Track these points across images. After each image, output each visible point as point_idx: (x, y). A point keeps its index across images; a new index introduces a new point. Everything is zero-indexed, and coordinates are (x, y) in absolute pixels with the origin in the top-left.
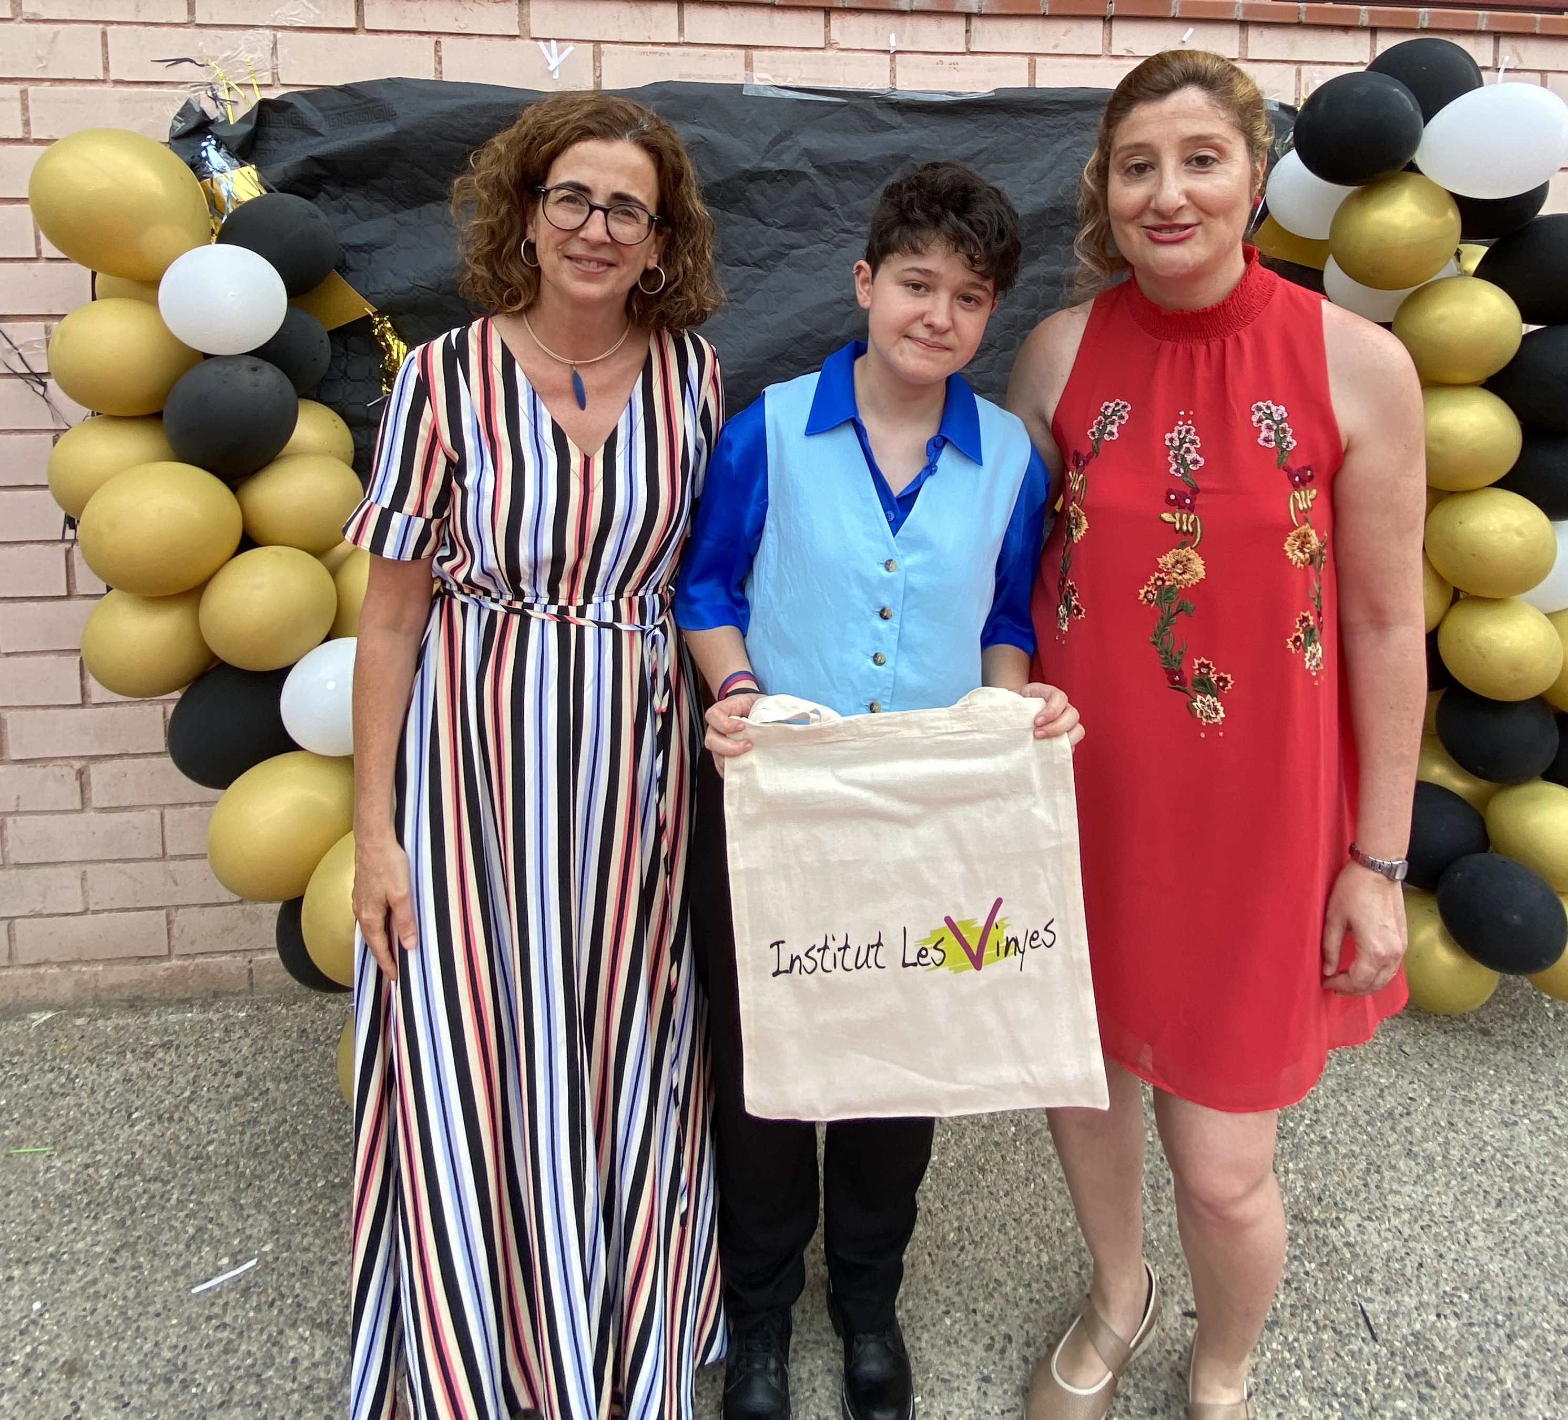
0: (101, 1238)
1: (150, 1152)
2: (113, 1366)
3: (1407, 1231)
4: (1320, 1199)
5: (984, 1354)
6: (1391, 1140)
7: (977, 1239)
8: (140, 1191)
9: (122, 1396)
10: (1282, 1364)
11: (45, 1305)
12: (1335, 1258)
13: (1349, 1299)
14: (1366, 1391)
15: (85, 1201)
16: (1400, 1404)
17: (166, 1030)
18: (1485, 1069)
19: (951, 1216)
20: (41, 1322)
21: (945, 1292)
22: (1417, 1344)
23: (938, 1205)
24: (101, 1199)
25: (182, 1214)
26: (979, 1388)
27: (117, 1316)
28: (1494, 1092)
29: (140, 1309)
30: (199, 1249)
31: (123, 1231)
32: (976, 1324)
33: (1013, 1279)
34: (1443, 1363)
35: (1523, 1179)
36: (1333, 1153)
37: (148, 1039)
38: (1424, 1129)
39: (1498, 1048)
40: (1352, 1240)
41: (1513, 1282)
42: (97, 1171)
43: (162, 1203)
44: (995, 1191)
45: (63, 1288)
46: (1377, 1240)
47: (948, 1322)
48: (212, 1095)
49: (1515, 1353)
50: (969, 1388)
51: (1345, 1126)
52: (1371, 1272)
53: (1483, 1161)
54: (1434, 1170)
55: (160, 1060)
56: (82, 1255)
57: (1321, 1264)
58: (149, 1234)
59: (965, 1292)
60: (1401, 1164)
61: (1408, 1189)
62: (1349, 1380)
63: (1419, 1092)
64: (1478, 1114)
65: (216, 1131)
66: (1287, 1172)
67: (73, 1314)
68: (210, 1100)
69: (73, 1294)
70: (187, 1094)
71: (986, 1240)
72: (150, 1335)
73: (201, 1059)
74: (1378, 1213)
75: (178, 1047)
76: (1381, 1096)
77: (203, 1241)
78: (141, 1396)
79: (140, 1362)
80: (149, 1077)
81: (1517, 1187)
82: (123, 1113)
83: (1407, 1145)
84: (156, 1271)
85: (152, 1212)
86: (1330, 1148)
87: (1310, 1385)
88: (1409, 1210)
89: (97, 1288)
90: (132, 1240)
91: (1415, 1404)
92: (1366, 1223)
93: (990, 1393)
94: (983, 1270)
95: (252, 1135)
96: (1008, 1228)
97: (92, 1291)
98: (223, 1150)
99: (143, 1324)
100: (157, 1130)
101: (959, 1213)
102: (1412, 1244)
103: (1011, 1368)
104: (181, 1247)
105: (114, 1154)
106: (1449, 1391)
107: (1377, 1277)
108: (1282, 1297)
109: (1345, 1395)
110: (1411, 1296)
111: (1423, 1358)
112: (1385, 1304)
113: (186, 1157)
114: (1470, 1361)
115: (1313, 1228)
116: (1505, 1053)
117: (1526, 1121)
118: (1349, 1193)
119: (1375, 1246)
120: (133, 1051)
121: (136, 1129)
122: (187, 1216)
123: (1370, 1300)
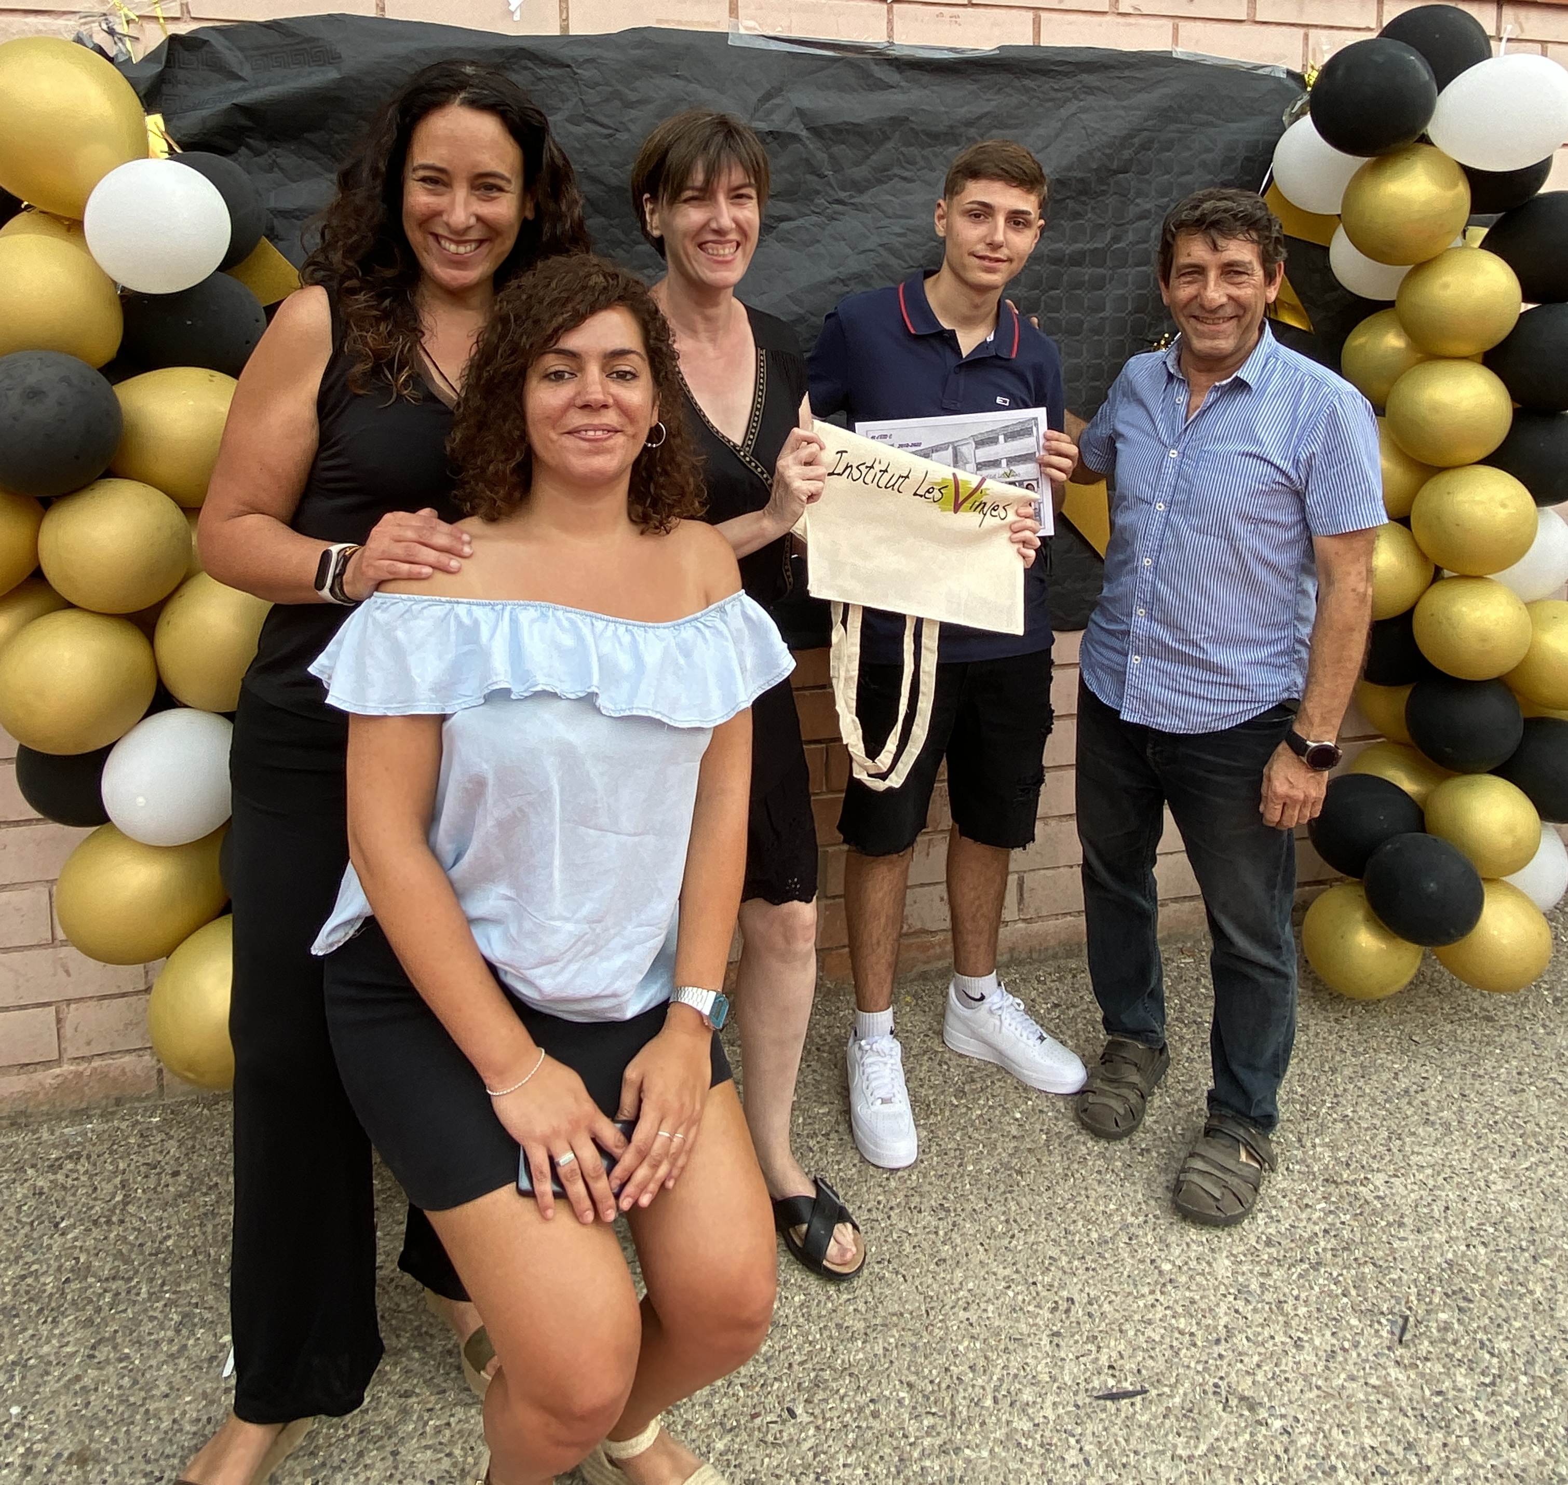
0: (70, 1339)
1: (97, 1254)
2: (130, 1448)
3: (1431, 1183)
4: (1348, 1165)
5: (1050, 1316)
6: (1409, 1113)
7: (1026, 1227)
8: (101, 1291)
9: (152, 1472)
10: (1330, 1294)
11: (25, 1408)
12: (1367, 1209)
13: (1384, 1239)
14: (1410, 1309)
15: (35, 1309)
16: (1443, 1316)
17: (67, 1142)
18: (1491, 1048)
19: (995, 1213)
20: (27, 1423)
21: (1001, 1272)
22: (1451, 1269)
23: (982, 1204)
24: (53, 1304)
25: (159, 1305)
26: (1051, 1342)
27: (117, 1406)
28: (1502, 1067)
29: (143, 1394)
30: (192, 1333)
31: (93, 1329)
32: (1038, 1294)
33: (1067, 1255)
34: (1476, 1282)
35: (1534, 1134)
36: (1355, 1127)
37: (47, 1153)
38: (1439, 1102)
39: (1503, 1031)
40: (1381, 1194)
41: (1533, 1216)
42: (37, 1279)
43: (133, 1297)
44: (1035, 1188)
45: (41, 1390)
46: (1406, 1192)
47: (1011, 1293)
48: (150, 1194)
49: (1540, 1269)
50: (1042, 1343)
51: (1364, 1105)
52: (1402, 1217)
53: (1496, 1122)
54: (1452, 1133)
55: (71, 1171)
56: (52, 1358)
57: (1356, 1215)
58: (125, 1327)
59: (1023, 1270)
60: (1421, 1131)
61: (1429, 1149)
62: (1393, 1301)
63: (1431, 1072)
64: (1488, 1086)
65: (169, 1227)
66: (1314, 1146)
67: (61, 1411)
68: (150, 1200)
69: (55, 1394)
70: (119, 1198)
71: (1034, 1227)
72: (163, 1414)
73: (122, 1166)
74: (1403, 1171)
75: (89, 1157)
76: (1396, 1077)
77: (195, 1325)
78: (173, 1468)
79: (161, 1440)
80: (64, 1187)
81: (1529, 1141)
82: (46, 1223)
83: (1425, 1116)
84: (149, 1357)
85: (121, 1308)
86: (1352, 1123)
87: (1357, 1308)
88: (1432, 1166)
89: (82, 1383)
90: (107, 1335)
91: (1456, 1314)
92: (1393, 1180)
93: (1062, 1343)
94: (1037, 1251)
95: (215, 1226)
96: (1054, 1216)
97: (77, 1387)
98: (184, 1243)
99: (152, 1406)
100: (95, 1232)
101: (1003, 1209)
102: (1438, 1193)
103: (1078, 1323)
104: (170, 1333)
105: (52, 1262)
106: (1485, 1302)
107: (1405, 1220)
108: (1322, 1244)
109: (1391, 1313)
110: (1441, 1232)
111: (1456, 1280)
112: (1418, 1240)
113: (142, 1253)
114: (1501, 1278)
115: (1343, 1189)
116: (1510, 1035)
117: (1533, 1088)
118: (1374, 1157)
119: (1402, 1197)
120: (33, 1166)
121: (69, 1236)
122: (165, 1305)
123: (1404, 1239)
